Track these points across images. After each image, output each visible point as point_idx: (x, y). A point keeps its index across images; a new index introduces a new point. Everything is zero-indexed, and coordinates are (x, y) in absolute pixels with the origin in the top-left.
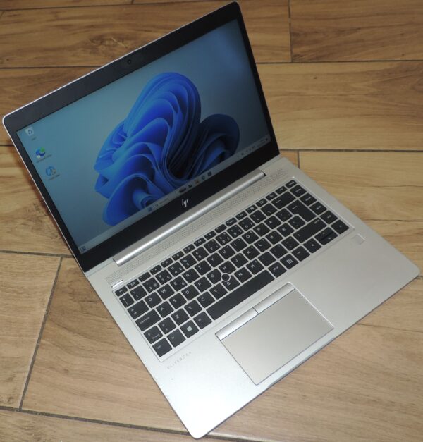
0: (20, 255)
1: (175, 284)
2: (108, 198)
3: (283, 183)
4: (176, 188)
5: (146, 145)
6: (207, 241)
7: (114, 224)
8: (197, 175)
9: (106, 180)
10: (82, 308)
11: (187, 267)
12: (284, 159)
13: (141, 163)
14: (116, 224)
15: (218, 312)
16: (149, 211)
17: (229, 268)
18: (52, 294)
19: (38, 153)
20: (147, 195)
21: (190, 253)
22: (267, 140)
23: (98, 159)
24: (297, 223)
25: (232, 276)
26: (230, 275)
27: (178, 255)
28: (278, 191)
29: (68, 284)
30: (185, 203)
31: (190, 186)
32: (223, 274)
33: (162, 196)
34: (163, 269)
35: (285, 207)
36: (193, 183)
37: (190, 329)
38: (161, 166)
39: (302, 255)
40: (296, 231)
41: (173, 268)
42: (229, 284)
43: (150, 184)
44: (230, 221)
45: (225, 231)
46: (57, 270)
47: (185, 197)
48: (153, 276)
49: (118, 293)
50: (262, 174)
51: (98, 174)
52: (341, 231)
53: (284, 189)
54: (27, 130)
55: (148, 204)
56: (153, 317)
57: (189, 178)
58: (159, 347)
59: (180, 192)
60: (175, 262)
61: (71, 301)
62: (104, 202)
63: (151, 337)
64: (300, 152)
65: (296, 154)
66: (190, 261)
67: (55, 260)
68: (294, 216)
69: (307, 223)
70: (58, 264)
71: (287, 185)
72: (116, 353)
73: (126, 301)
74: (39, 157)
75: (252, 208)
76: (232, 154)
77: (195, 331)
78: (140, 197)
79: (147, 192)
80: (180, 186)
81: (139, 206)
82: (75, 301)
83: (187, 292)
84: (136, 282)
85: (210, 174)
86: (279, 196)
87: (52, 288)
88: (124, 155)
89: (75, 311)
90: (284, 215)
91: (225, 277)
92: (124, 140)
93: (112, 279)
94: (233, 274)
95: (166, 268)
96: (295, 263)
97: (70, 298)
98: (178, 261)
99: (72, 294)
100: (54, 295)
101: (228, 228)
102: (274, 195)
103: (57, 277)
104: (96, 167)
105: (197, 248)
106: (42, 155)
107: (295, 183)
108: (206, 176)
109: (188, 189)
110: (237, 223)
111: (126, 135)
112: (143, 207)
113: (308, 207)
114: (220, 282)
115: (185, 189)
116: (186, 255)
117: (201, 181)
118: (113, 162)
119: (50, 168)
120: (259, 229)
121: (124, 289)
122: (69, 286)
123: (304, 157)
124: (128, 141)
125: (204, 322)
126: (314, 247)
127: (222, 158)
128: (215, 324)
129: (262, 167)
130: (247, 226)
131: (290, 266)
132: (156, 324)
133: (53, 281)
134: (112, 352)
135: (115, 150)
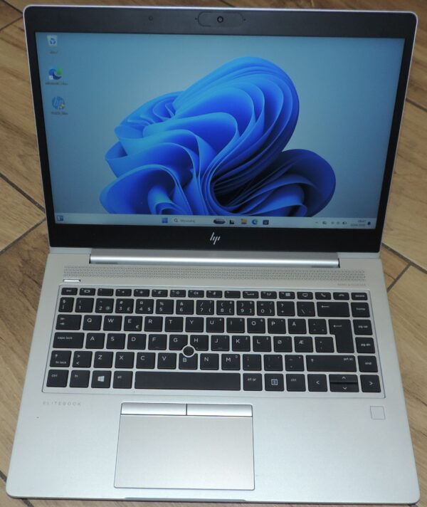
0: (10, 188)
1: (129, 321)
2: (117, 176)
3: (350, 290)
4: (211, 214)
5: (196, 140)
6: (205, 298)
7: (111, 211)
8: (249, 213)
9: (123, 153)
10: (23, 283)
11: (158, 312)
12: (379, 262)
13: (179, 158)
14: (115, 213)
15: (146, 382)
16: (163, 222)
17: (202, 343)
18: (6, 249)
19: (52, 73)
20: (170, 202)
21: (175, 299)
22: (369, 223)
23: (125, 123)
24: (325, 345)
25: (196, 355)
26: (195, 352)
27: (159, 293)
28: (337, 295)
29: (30, 248)
30: (215, 239)
31: (231, 223)
32: (189, 345)
33: (189, 214)
34: (132, 297)
35: (327, 319)
36: (238, 221)
37: (101, 379)
38: (203, 175)
39: (296, 385)
40: (315, 353)
41: (141, 303)
42: (185, 360)
43: (178, 190)
44: (250, 292)
45: (235, 300)
46: (32, 226)
47: (218, 231)
48: (115, 297)
49: (64, 291)
50: (336, 263)
51: (117, 140)
52: (367, 389)
53: (346, 296)
54: (51, 37)
55: (166, 212)
56: (77, 341)
57: (236, 211)
58: (55, 376)
59: (215, 222)
60: (150, 297)
61: (18, 269)
62: (110, 179)
63: (57, 359)
64: (411, 267)
65: (404, 267)
66: (168, 307)
67: (39, 215)
68: (329, 335)
69: (336, 353)
70: (38, 221)
71: (354, 295)
72: (15, 352)
73: (65, 305)
74: (51, 78)
75: (288, 295)
76: (310, 215)
77: (105, 385)
78: (159, 198)
79: (171, 198)
80: (219, 214)
81: (153, 209)
82: (21, 271)
83: (134, 339)
84: (92, 291)
85: (266, 222)
86: (333, 300)
87: (12, 242)
88: (161, 135)
89: (13, 281)
90: (317, 327)
91: (189, 351)
92: (170, 117)
93: (71, 272)
94: (199, 353)
95: (136, 299)
96: (280, 388)
97: (20, 265)
98: (155, 299)
99: (25, 262)
100: (7, 252)
101: (242, 299)
102: (328, 296)
103: (25, 235)
104: (118, 130)
105: (187, 298)
106: (56, 78)
107: (366, 298)
108: (259, 222)
109: (227, 224)
110: (255, 300)
111: (174, 112)
112: (158, 213)
113: (354, 336)
114: (178, 352)
115: (223, 222)
116: (169, 298)
117: (249, 224)
118: (142, 136)
119: (59, 99)
120: (273, 323)
121: (74, 291)
122: (28, 251)
123: (411, 277)
124: (174, 121)
125: (123, 382)
126: (317, 386)
127: (292, 212)
128: (133, 394)
129: (342, 255)
130: (263, 311)
131: (269, 388)
132: (73, 350)
133: (19, 235)
134: (12, 348)
135: (151, 123)
